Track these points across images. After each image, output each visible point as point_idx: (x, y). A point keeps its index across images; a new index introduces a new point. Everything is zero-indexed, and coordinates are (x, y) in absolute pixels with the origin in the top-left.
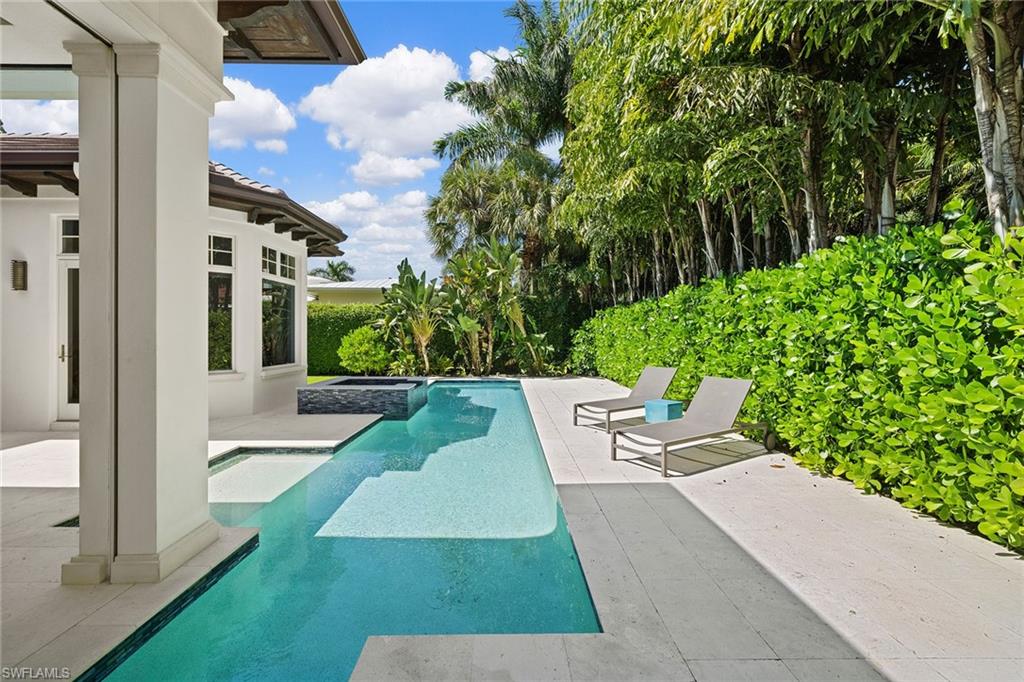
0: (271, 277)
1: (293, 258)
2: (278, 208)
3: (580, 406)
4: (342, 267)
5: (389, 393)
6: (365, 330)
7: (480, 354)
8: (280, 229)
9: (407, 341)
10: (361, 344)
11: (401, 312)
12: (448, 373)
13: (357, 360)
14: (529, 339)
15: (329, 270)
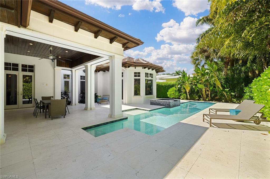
0: (147, 78)
1: (152, 74)
2: (146, 65)
3: (211, 109)
4: (179, 72)
5: (166, 102)
6: (174, 88)
7: (206, 95)
8: (149, 69)
9: (184, 91)
10: (172, 91)
11: (181, 83)
12: (197, 100)
13: (171, 95)
14: (224, 91)
15: (176, 73)
